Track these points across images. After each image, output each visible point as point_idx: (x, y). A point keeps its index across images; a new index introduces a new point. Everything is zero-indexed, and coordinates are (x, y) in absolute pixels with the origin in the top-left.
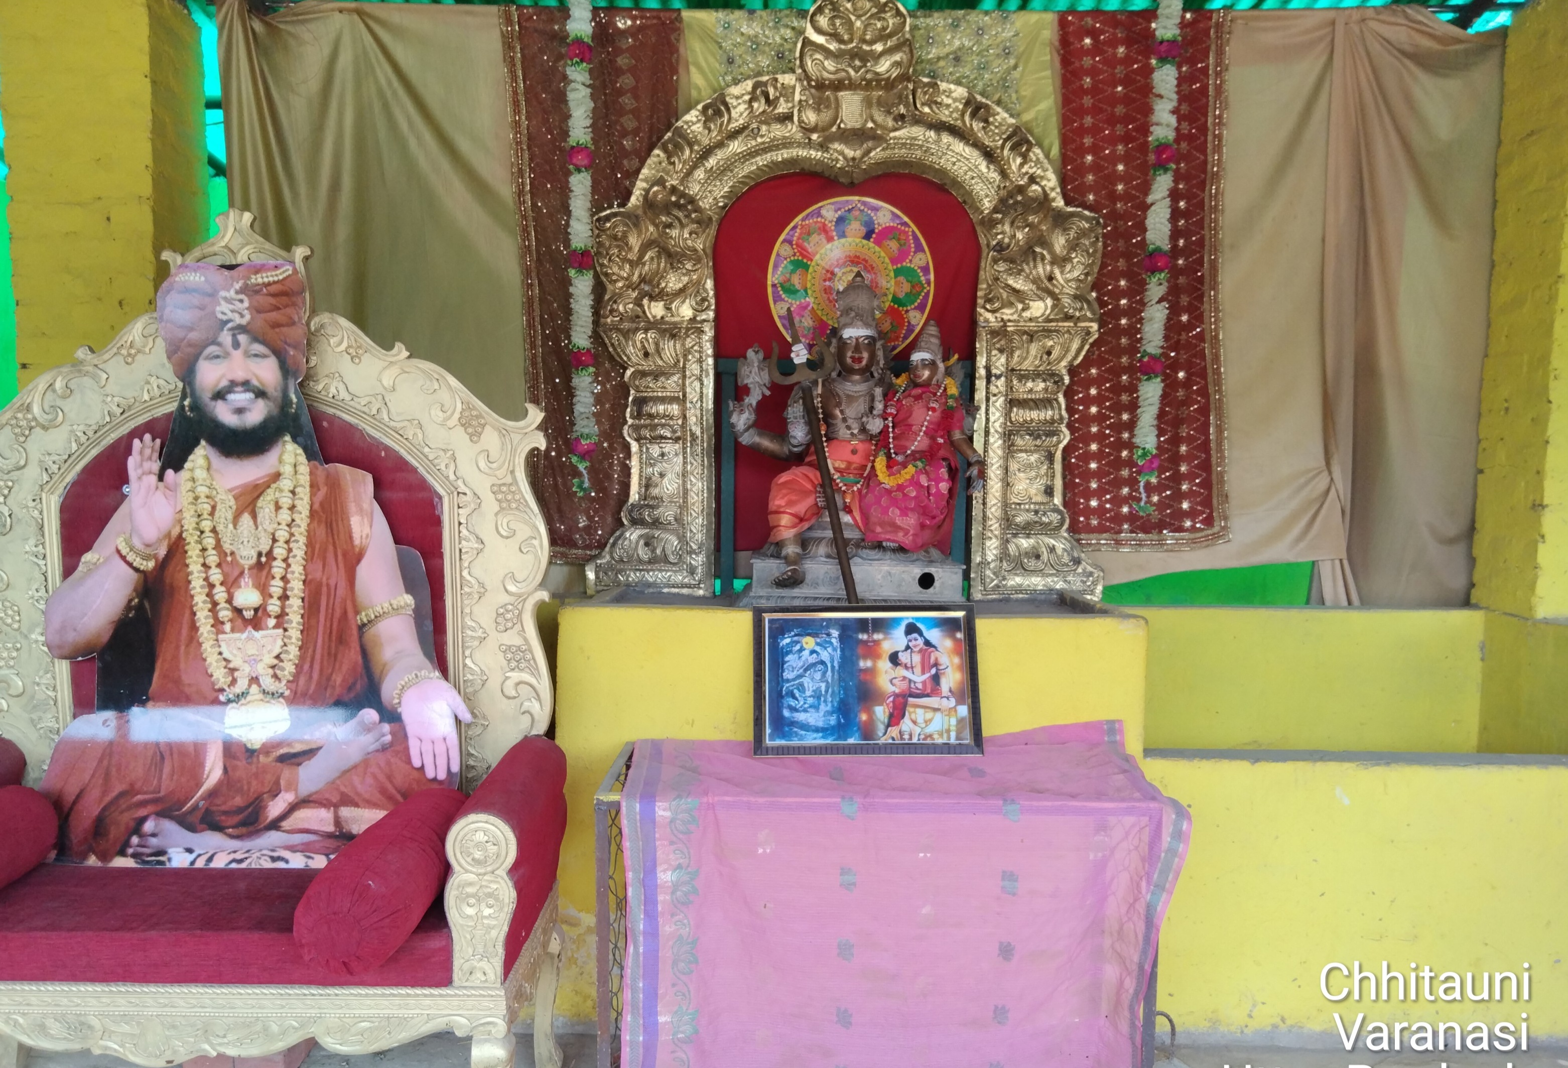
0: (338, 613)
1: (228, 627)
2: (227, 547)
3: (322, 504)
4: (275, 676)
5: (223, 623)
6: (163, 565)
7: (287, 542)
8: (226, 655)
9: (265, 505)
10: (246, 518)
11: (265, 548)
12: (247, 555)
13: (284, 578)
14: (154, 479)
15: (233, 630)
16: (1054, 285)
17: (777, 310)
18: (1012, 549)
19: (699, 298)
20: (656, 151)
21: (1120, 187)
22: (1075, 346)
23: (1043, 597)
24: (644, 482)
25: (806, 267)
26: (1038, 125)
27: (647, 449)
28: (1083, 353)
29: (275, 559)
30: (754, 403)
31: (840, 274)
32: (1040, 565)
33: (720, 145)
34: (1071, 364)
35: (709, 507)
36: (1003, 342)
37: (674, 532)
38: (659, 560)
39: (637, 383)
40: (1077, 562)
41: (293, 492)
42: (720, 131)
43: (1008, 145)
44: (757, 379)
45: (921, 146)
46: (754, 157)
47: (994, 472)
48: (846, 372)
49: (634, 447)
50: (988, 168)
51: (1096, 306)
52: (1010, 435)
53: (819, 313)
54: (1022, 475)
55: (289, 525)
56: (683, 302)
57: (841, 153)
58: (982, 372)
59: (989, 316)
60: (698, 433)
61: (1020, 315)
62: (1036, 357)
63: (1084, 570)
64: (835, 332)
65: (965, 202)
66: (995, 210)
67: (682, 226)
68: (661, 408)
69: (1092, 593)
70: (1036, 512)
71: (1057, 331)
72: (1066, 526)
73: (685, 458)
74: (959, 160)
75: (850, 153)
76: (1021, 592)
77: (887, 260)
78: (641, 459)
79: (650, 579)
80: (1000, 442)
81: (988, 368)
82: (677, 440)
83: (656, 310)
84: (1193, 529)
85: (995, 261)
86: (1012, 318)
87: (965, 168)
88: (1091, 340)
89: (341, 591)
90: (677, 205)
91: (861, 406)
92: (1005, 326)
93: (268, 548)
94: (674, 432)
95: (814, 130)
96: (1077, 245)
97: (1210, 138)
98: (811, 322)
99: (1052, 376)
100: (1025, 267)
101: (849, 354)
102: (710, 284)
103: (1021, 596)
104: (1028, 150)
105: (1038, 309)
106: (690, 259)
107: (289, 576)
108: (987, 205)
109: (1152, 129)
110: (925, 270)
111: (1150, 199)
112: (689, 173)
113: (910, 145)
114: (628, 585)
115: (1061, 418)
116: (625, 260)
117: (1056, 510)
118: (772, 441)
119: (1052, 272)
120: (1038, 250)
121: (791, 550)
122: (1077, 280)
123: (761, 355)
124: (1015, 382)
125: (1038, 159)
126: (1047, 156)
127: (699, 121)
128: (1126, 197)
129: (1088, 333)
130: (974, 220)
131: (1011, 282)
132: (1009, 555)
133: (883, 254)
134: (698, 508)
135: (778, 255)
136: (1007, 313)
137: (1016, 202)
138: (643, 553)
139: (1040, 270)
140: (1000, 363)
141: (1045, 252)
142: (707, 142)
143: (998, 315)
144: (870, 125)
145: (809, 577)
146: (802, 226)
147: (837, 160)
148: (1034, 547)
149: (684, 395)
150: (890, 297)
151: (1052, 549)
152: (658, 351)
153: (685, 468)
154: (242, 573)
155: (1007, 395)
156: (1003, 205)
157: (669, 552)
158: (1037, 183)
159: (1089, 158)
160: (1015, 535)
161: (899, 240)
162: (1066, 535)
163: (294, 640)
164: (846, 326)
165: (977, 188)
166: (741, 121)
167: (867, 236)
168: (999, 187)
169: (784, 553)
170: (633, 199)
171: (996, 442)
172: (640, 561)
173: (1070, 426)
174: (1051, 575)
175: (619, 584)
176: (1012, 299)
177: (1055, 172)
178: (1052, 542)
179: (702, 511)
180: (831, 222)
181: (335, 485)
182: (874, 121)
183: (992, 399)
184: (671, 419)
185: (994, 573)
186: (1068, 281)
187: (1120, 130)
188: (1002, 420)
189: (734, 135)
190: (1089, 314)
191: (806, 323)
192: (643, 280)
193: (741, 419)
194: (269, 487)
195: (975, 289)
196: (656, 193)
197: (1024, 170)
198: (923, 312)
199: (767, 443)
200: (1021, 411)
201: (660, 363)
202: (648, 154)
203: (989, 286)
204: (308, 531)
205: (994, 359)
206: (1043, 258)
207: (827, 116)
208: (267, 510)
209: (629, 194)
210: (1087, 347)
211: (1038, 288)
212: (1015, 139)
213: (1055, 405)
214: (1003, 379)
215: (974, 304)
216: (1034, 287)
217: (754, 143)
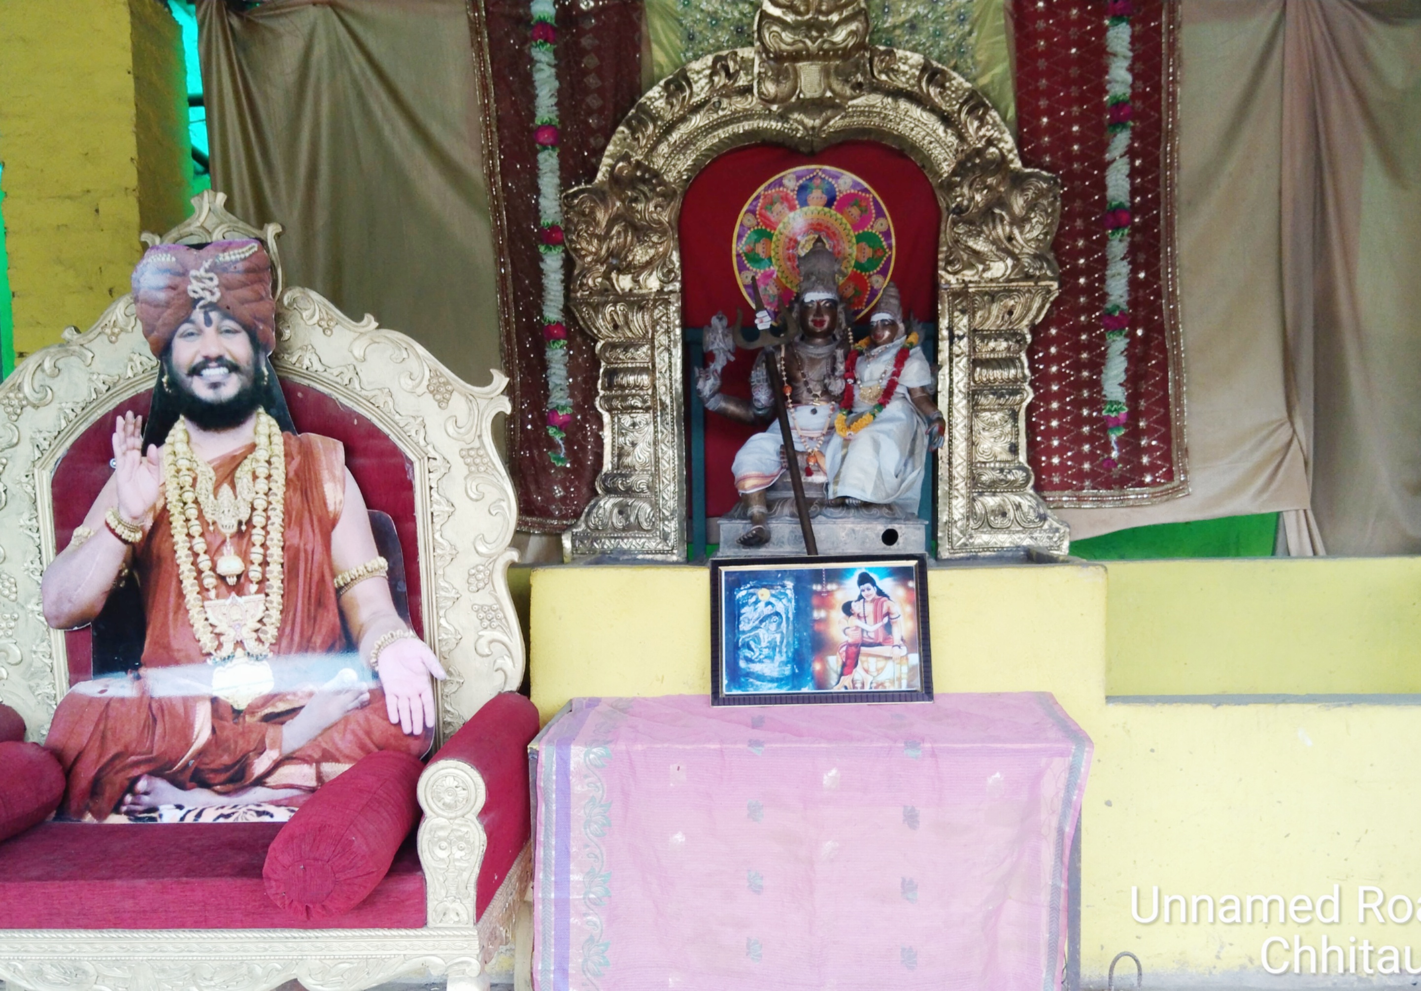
0: (316, 577)
1: (212, 594)
2: (209, 517)
3: (296, 474)
4: (259, 640)
5: (208, 590)
6: (150, 536)
7: (265, 510)
8: (211, 621)
9: (243, 475)
10: (226, 488)
11: (245, 517)
12: (228, 525)
13: (263, 545)
14: (138, 454)
15: (218, 596)
16: (1014, 246)
17: (742, 280)
18: (979, 508)
19: (665, 270)
20: (621, 128)
21: (1076, 147)
22: (1036, 305)
23: (1010, 554)
24: (616, 452)
25: (770, 236)
26: (994, 89)
27: (619, 419)
28: (1044, 312)
29: (254, 527)
30: (719, 369)
31: (803, 242)
32: (1007, 523)
33: (683, 119)
34: (1032, 323)
35: (680, 474)
36: (964, 304)
37: (646, 499)
38: (632, 528)
39: (607, 355)
40: (1043, 518)
41: (269, 462)
42: (682, 107)
43: (965, 109)
44: (722, 345)
45: (880, 113)
46: (716, 130)
47: (959, 432)
48: (808, 336)
49: (606, 417)
50: (945, 132)
51: (1055, 264)
52: (973, 395)
53: (784, 280)
54: (986, 434)
55: (266, 494)
56: (650, 274)
57: (801, 123)
58: (945, 333)
59: (952, 279)
60: (668, 402)
61: (981, 277)
62: (997, 317)
63: (1051, 526)
64: (799, 298)
65: (923, 166)
66: (954, 173)
67: (648, 200)
68: (631, 379)
69: (1059, 548)
70: (1002, 470)
71: (1018, 291)
72: (1031, 483)
73: (655, 427)
74: (917, 126)
75: (809, 122)
76: (988, 549)
77: (849, 227)
78: (613, 429)
79: (625, 547)
80: (965, 402)
81: (950, 329)
82: (647, 410)
83: (625, 282)
84: (1154, 483)
85: (955, 223)
86: (973, 279)
87: (923, 133)
88: (1052, 299)
89: (318, 557)
90: (642, 180)
91: (822, 368)
92: (966, 287)
93: (247, 517)
94: (644, 401)
95: (773, 101)
96: (1035, 205)
97: (1164, 95)
98: (775, 290)
99: (1013, 335)
100: (985, 228)
101: (811, 318)
102: (675, 257)
103: (988, 553)
104: (985, 113)
105: (998, 269)
106: (655, 231)
107: (268, 543)
108: (946, 168)
109: (1108, 87)
110: (887, 234)
111: (1108, 157)
112: (654, 148)
113: (868, 112)
114: (603, 553)
115: (1025, 377)
116: (593, 235)
117: (1021, 468)
118: (737, 405)
119: (1011, 232)
120: (997, 211)
121: (757, 509)
122: (1037, 239)
123: (725, 322)
124: (978, 342)
125: (995, 122)
126: (1004, 119)
127: (661, 97)
128: (1081, 157)
129: (1049, 292)
130: (934, 184)
131: (971, 243)
132: (976, 514)
133: (844, 221)
134: (669, 475)
135: (742, 225)
136: (968, 275)
137: (974, 165)
138: (617, 521)
139: (999, 230)
140: (962, 323)
141: (1004, 213)
142: (670, 117)
143: (959, 276)
144: (829, 94)
145: (774, 537)
146: (765, 196)
147: (797, 130)
148: (1000, 505)
149: (654, 366)
150: (853, 263)
151: (1018, 507)
152: (627, 323)
153: (656, 437)
154: (224, 542)
155: (969, 356)
156: (961, 169)
157: (642, 520)
158: (995, 146)
159: (1045, 120)
160: (981, 494)
161: (859, 206)
162: (1031, 492)
163: (275, 604)
164: (807, 290)
165: (936, 152)
166: (703, 96)
167: (829, 204)
168: (957, 150)
169: (749, 513)
170: (600, 176)
171: (961, 403)
172: (615, 529)
173: (1032, 384)
174: (1018, 532)
175: (594, 551)
176: (973, 261)
177: (1011, 134)
178: (1017, 499)
179: (674, 478)
180: (793, 191)
181: (308, 454)
182: (833, 91)
183: (956, 360)
184: (641, 389)
185: (961, 532)
186: (1027, 241)
187: (1074, 91)
188: (965, 380)
189: (696, 109)
190: (1049, 273)
191: (770, 291)
192: (611, 254)
193: (707, 386)
194: (246, 458)
195: (936, 252)
196: (621, 169)
197: (981, 133)
198: (885, 276)
199: (732, 408)
200: (984, 371)
201: (630, 335)
202: (613, 131)
203: (949, 248)
204: (285, 499)
205: (956, 320)
206: (1002, 219)
207: (786, 87)
208: (245, 480)
209: (595, 170)
210: (1048, 306)
211: (998, 249)
212: (972, 103)
213: (1018, 364)
214: (965, 340)
215: (935, 268)
216: (994, 248)
217: (715, 116)
